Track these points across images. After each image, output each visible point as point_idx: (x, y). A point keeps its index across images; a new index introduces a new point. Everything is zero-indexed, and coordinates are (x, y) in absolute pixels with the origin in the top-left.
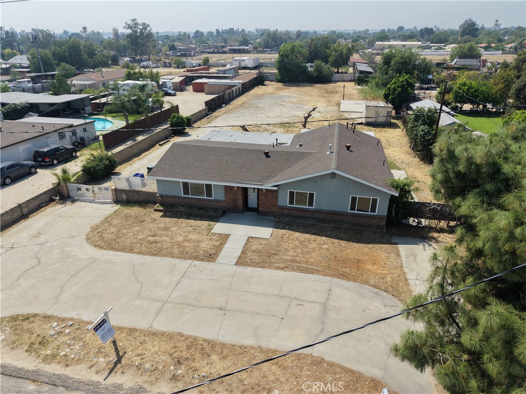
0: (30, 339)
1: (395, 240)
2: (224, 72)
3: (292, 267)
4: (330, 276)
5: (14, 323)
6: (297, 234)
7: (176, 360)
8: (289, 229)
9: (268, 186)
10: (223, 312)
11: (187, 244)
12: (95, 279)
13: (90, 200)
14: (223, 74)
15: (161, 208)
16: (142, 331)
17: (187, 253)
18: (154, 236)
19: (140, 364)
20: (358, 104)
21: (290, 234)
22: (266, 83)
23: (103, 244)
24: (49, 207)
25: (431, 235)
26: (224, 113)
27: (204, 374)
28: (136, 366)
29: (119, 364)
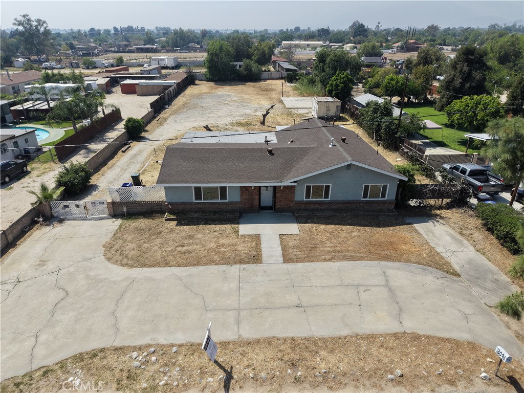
0: (114, 375)
1: (408, 220)
2: (149, 72)
3: (338, 257)
4: (375, 260)
5: (82, 363)
6: (323, 227)
7: (289, 363)
8: (312, 222)
9: (288, 183)
10: (302, 309)
11: (222, 249)
12: (147, 300)
13: (81, 217)
14: (148, 74)
15: (172, 217)
16: (234, 343)
17: (229, 258)
18: (182, 246)
19: (255, 375)
20: (298, 100)
21: (316, 227)
22: (197, 82)
23: (130, 262)
24: (35, 231)
25: (433, 212)
26: (171, 114)
27: (324, 371)
28: (252, 378)
29: (232, 380)
